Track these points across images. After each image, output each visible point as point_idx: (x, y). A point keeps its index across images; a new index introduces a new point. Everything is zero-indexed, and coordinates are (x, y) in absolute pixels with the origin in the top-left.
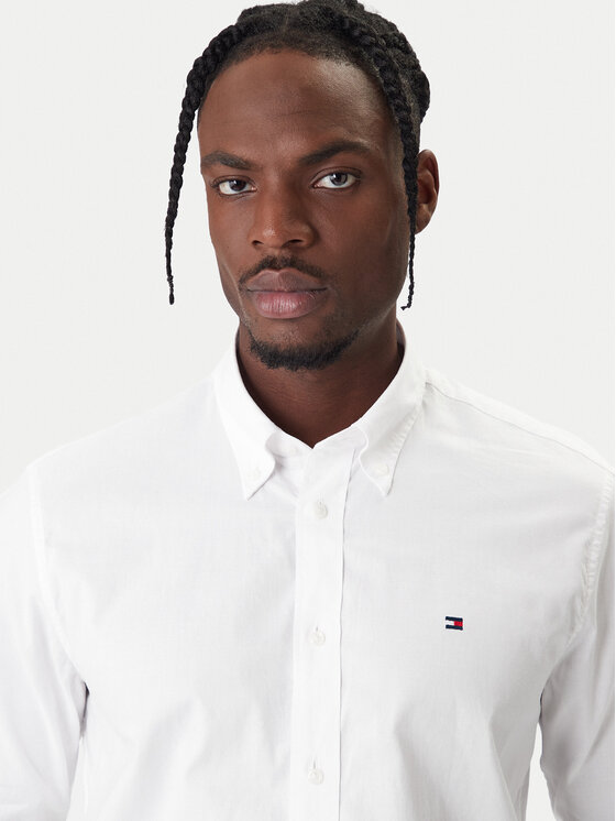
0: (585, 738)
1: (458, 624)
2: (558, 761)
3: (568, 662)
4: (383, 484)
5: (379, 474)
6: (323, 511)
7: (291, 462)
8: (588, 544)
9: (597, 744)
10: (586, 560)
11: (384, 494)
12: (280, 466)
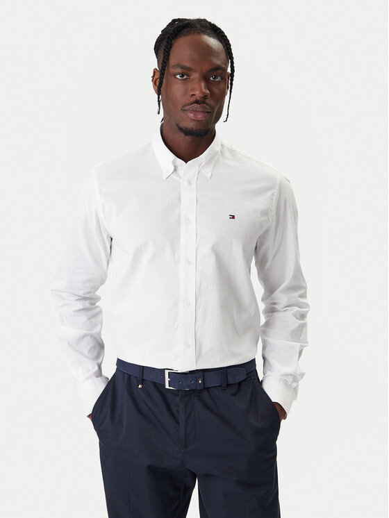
0: (271, 255)
1: (233, 217)
2: (261, 264)
3: (267, 231)
4: (209, 175)
5: (208, 172)
6: (190, 183)
7: (179, 168)
8: (273, 194)
9: (275, 256)
10: (272, 199)
11: (209, 178)
12: (175, 170)
